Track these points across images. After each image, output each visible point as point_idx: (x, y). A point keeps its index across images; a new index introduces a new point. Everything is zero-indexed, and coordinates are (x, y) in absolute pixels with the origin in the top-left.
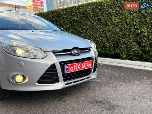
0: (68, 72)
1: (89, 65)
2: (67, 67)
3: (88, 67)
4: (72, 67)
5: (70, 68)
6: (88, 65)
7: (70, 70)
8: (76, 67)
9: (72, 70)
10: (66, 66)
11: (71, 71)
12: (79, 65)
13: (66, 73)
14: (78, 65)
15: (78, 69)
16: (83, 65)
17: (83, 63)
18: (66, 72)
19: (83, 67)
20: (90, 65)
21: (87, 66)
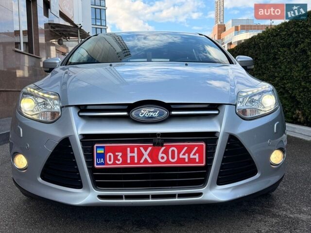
0: (102, 164)
1: (192, 156)
2: (101, 151)
3: (187, 160)
4: (117, 154)
5: (110, 156)
6: (186, 156)
7: (110, 160)
8: (135, 155)
9: (119, 160)
10: (97, 147)
11: (114, 163)
12: (146, 151)
13: (96, 166)
14: (142, 149)
15: (142, 161)
16: (166, 152)
17: (163, 148)
18: (97, 164)
19: (163, 158)
20: (197, 156)
21: (181, 156)
